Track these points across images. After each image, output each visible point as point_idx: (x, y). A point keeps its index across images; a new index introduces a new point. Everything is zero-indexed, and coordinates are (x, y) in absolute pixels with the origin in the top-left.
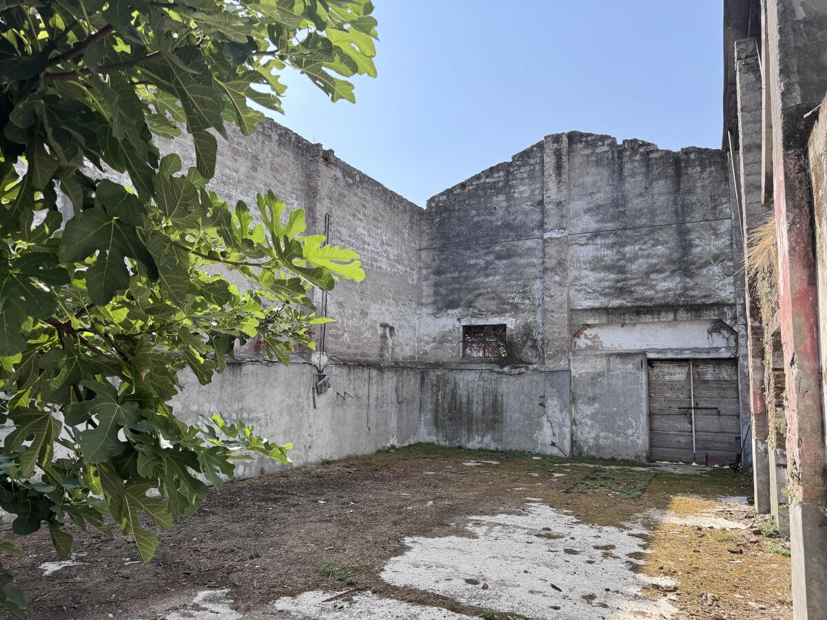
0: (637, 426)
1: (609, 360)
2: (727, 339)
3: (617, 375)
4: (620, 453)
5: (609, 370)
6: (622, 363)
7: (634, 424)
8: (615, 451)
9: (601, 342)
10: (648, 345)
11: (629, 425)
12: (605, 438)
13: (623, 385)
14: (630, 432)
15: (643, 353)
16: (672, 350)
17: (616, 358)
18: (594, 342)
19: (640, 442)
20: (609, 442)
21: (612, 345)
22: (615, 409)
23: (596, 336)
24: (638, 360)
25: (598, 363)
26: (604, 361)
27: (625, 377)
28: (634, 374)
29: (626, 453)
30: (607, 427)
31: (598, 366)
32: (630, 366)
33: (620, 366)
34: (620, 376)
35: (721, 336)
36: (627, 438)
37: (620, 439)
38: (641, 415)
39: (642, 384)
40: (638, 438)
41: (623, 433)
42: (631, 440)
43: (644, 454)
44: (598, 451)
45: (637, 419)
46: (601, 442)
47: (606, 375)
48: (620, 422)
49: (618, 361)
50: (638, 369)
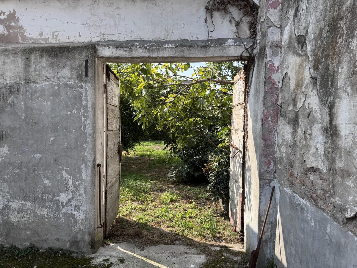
0: (75, 186)
1: (28, 59)
2: (238, 24)
3: (43, 90)
4: (45, 237)
5: (27, 80)
6: (51, 66)
7: (71, 183)
8: (36, 233)
9: (21, 28)
10: (103, 34)
11: (63, 186)
12: (20, 210)
13: (53, 110)
14: (63, 198)
15: (92, 48)
16: (142, 43)
17: (41, 56)
18: (8, 28)
19: (80, 215)
20: (25, 218)
21: (41, 34)
22: (38, 156)
23: (12, 16)
24: (79, 60)
25: (8, 67)
26: (20, 63)
27: (56, 94)
28: (71, 87)
29: (55, 237)
30: (22, 190)
31: (8, 74)
32: (66, 72)
33: (48, 73)
34: (47, 93)
35: (228, 17)
36: (57, 209)
37: (45, 212)
38: (83, 166)
39: (85, 107)
40: (77, 208)
41: (52, 201)
42: (65, 214)
43: (87, 238)
44: (7, 235)
45: (75, 173)
46: (13, 217)
47: (22, 89)
48: (46, 181)
49: (44, 62)
50: (79, 77)
